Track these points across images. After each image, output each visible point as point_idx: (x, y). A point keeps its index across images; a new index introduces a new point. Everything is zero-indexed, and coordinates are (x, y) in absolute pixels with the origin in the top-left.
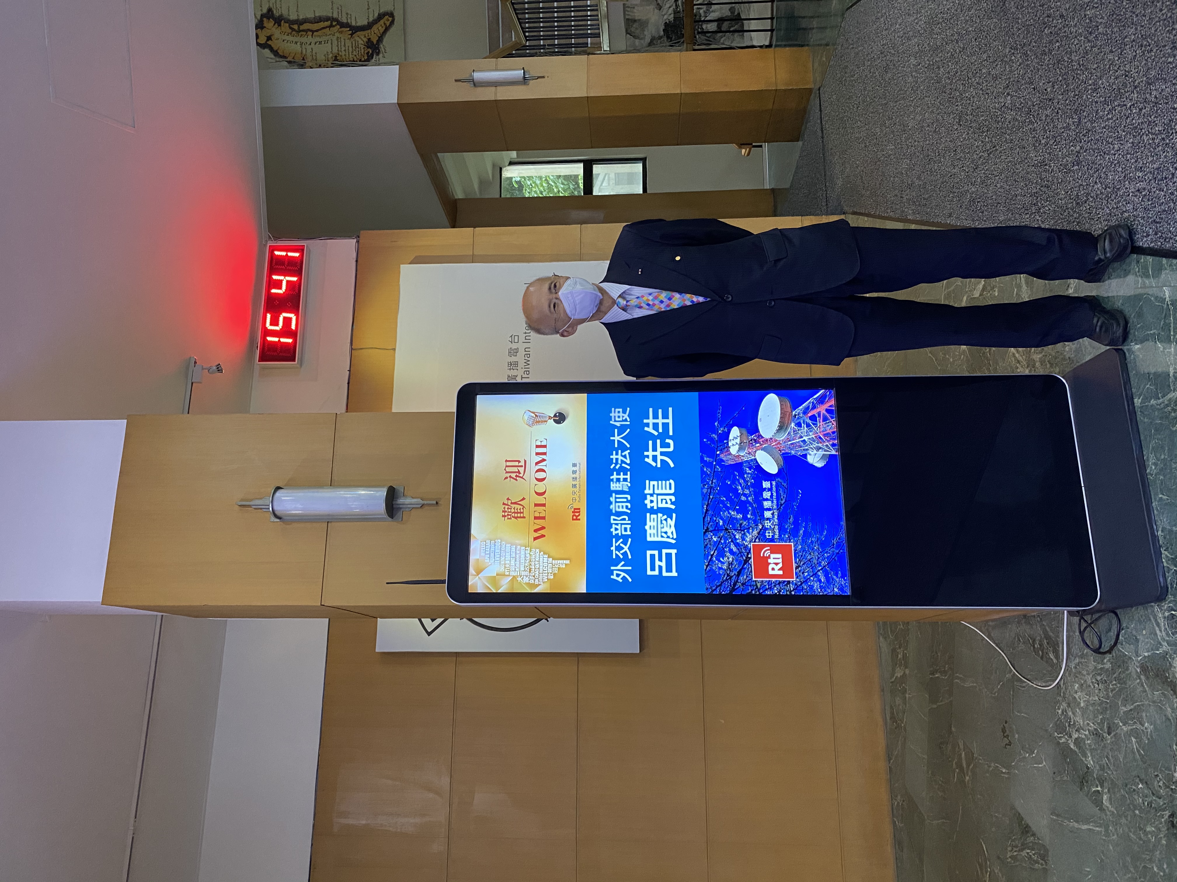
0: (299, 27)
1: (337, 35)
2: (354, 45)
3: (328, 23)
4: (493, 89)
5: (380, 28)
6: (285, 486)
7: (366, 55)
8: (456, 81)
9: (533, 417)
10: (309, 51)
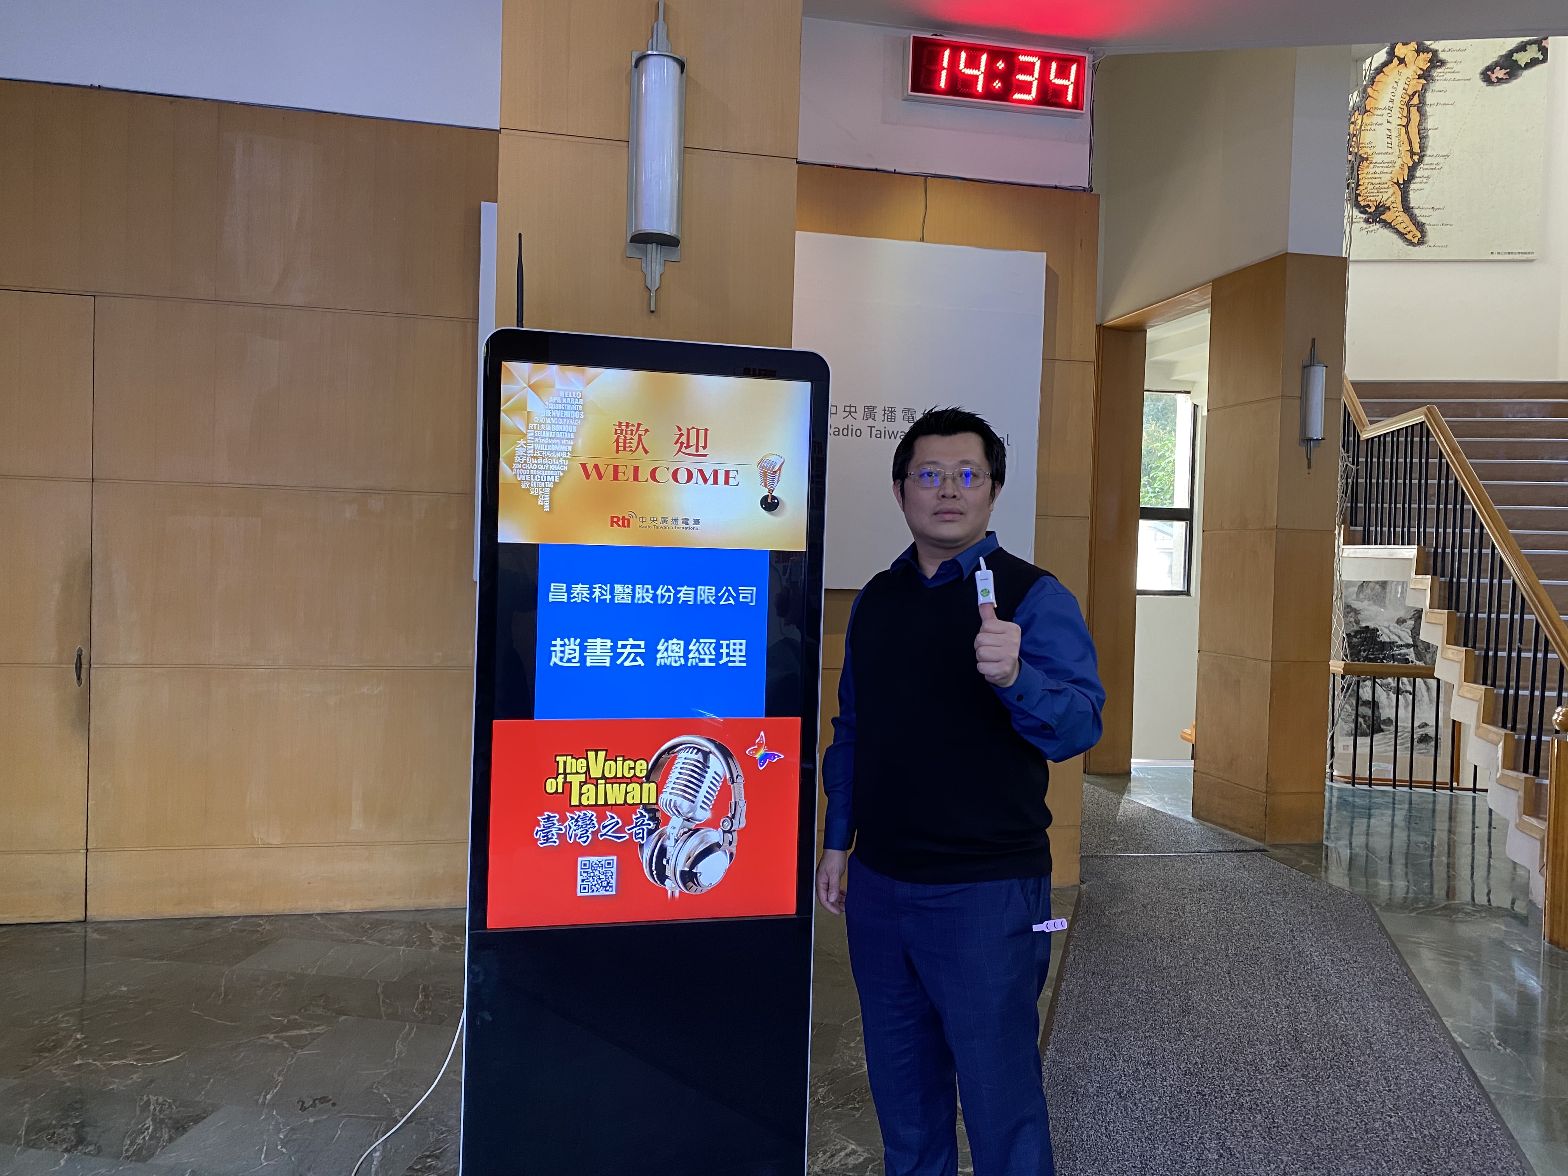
0: (1415, 106)
1: (1399, 162)
2: (1381, 186)
3: (1417, 149)
4: (1298, 394)
5: (1404, 225)
6: (687, 76)
7: (1366, 203)
8: (1314, 340)
9: (773, 468)
10: (1379, 120)
